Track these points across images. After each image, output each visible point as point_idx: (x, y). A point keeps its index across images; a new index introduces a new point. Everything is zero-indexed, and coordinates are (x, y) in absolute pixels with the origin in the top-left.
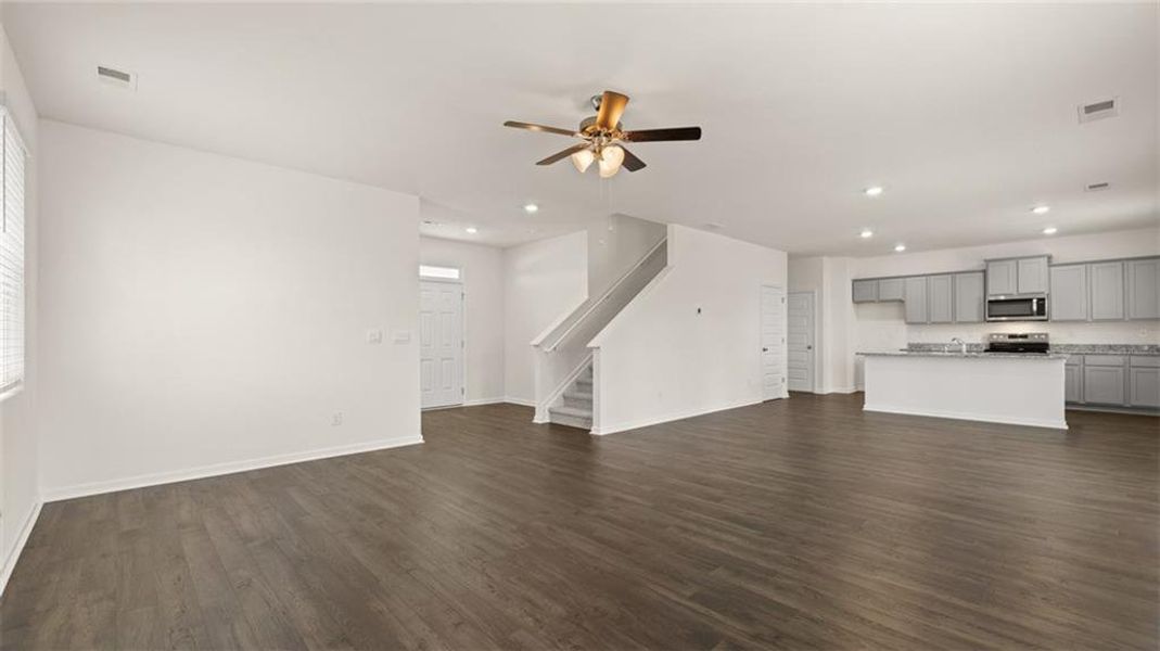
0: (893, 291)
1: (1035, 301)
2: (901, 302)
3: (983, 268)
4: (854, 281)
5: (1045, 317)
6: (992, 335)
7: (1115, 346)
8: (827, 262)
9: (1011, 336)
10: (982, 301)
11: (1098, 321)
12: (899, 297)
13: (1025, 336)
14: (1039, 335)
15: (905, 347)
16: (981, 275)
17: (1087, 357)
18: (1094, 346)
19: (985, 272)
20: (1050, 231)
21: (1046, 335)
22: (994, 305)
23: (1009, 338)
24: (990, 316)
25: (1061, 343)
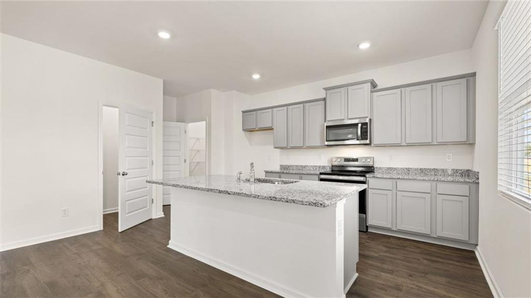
1: (360, 125)
2: (271, 129)
3: (324, 96)
4: (243, 112)
5: (368, 142)
6: (332, 158)
7: (425, 169)
9: (347, 160)
11: (410, 145)
12: (270, 125)
13: (356, 160)
14: (366, 158)
15: (278, 169)
16: (322, 103)
17: (399, 182)
18: (408, 169)
19: (325, 100)
21: (372, 158)
22: (329, 130)
23: (345, 161)
24: (327, 141)
25: (383, 167)
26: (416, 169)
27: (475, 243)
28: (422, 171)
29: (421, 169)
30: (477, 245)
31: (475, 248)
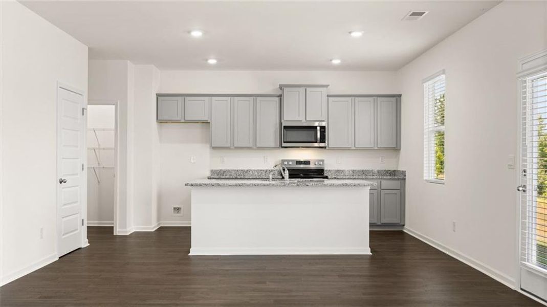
0: (196, 110)
1: (318, 128)
2: (207, 123)
3: (280, 93)
4: (158, 95)
5: (325, 145)
6: (283, 161)
8: (132, 68)
9: (299, 162)
10: (278, 126)
12: (205, 118)
13: (307, 163)
14: (318, 161)
16: (277, 99)
18: (353, 171)
19: (280, 96)
20: (336, 62)
21: (323, 161)
22: (287, 131)
23: (297, 164)
24: (284, 142)
25: (332, 169)
26: (359, 171)
27: (403, 224)
28: (364, 172)
29: (362, 171)
30: (404, 225)
31: (403, 228)
